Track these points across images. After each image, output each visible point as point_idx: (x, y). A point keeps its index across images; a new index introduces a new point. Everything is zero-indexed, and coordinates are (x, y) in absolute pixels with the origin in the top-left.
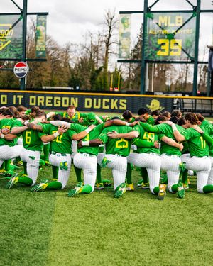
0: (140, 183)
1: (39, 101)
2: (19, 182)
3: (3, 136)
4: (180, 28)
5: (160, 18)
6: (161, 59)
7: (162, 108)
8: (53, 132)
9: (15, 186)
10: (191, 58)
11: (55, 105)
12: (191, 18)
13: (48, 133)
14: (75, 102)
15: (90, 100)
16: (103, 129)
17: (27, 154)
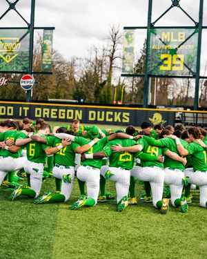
0: (143, 197)
1: (44, 113)
2: (22, 194)
3: (7, 148)
4: (182, 44)
5: (163, 34)
6: (164, 74)
7: (164, 122)
8: (57, 144)
9: (18, 198)
10: (193, 73)
11: (60, 117)
12: (194, 34)
13: (52, 145)
14: (79, 115)
15: (94, 112)
16: (107, 142)
17: (30, 166)
